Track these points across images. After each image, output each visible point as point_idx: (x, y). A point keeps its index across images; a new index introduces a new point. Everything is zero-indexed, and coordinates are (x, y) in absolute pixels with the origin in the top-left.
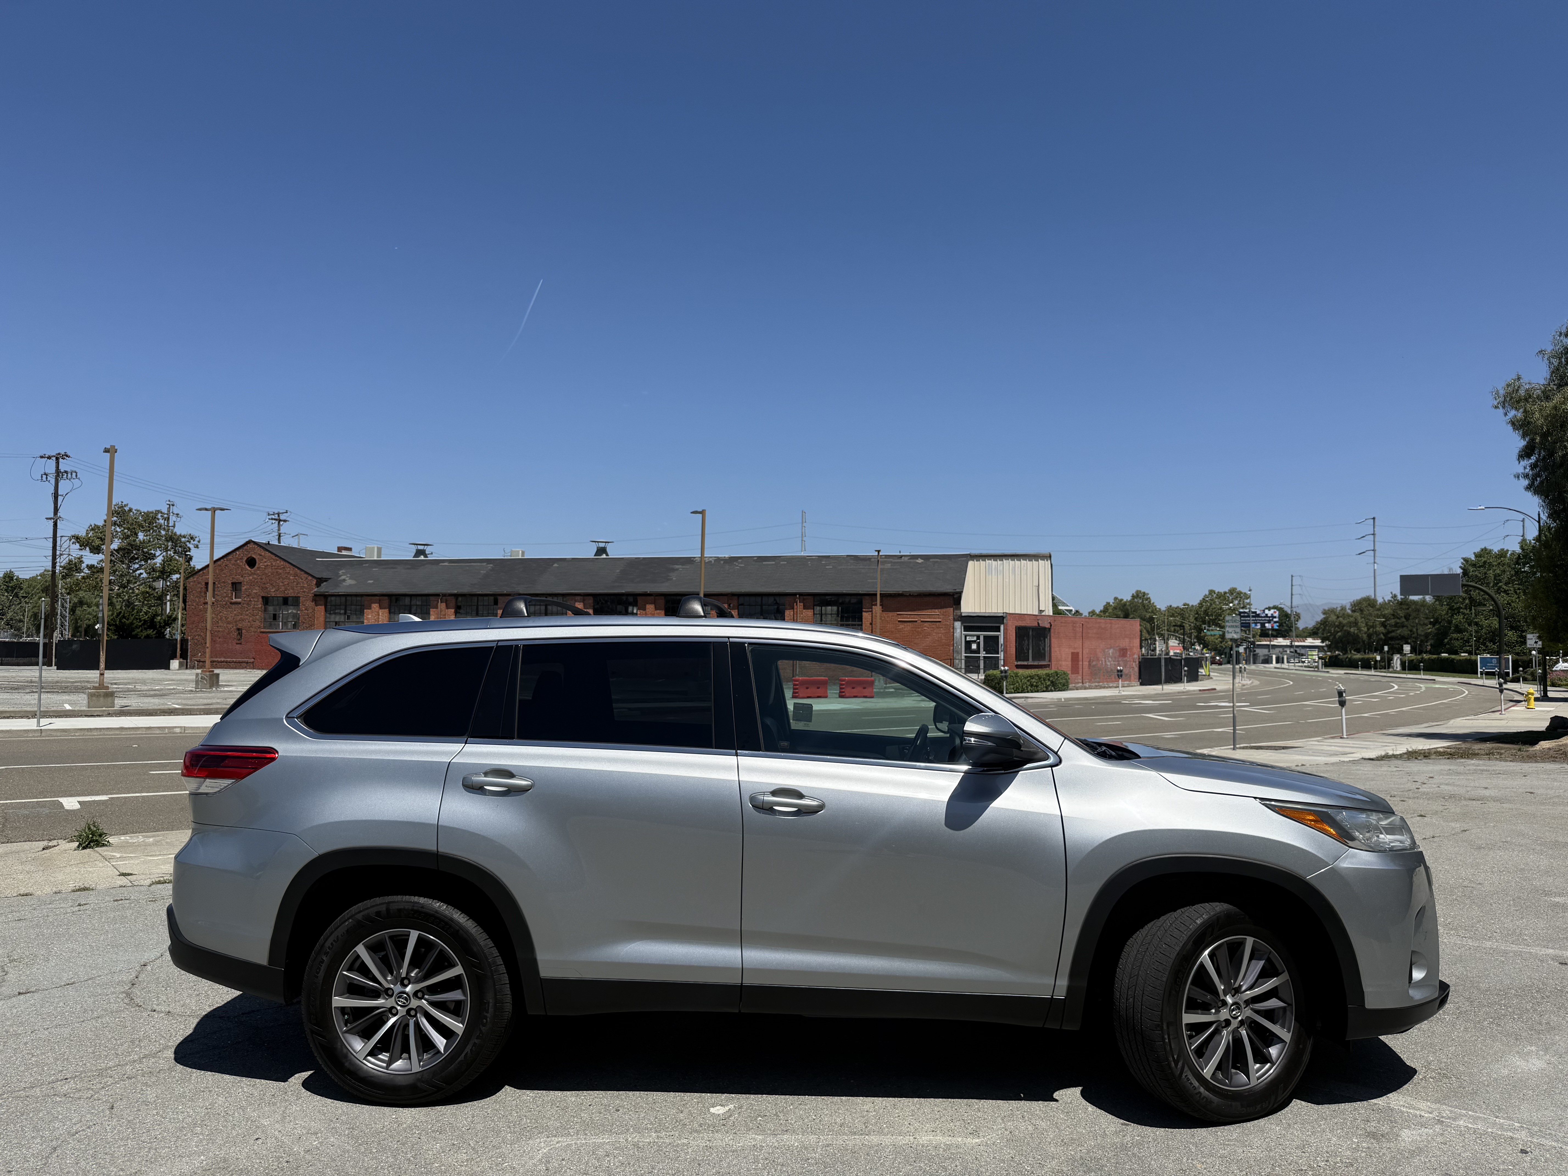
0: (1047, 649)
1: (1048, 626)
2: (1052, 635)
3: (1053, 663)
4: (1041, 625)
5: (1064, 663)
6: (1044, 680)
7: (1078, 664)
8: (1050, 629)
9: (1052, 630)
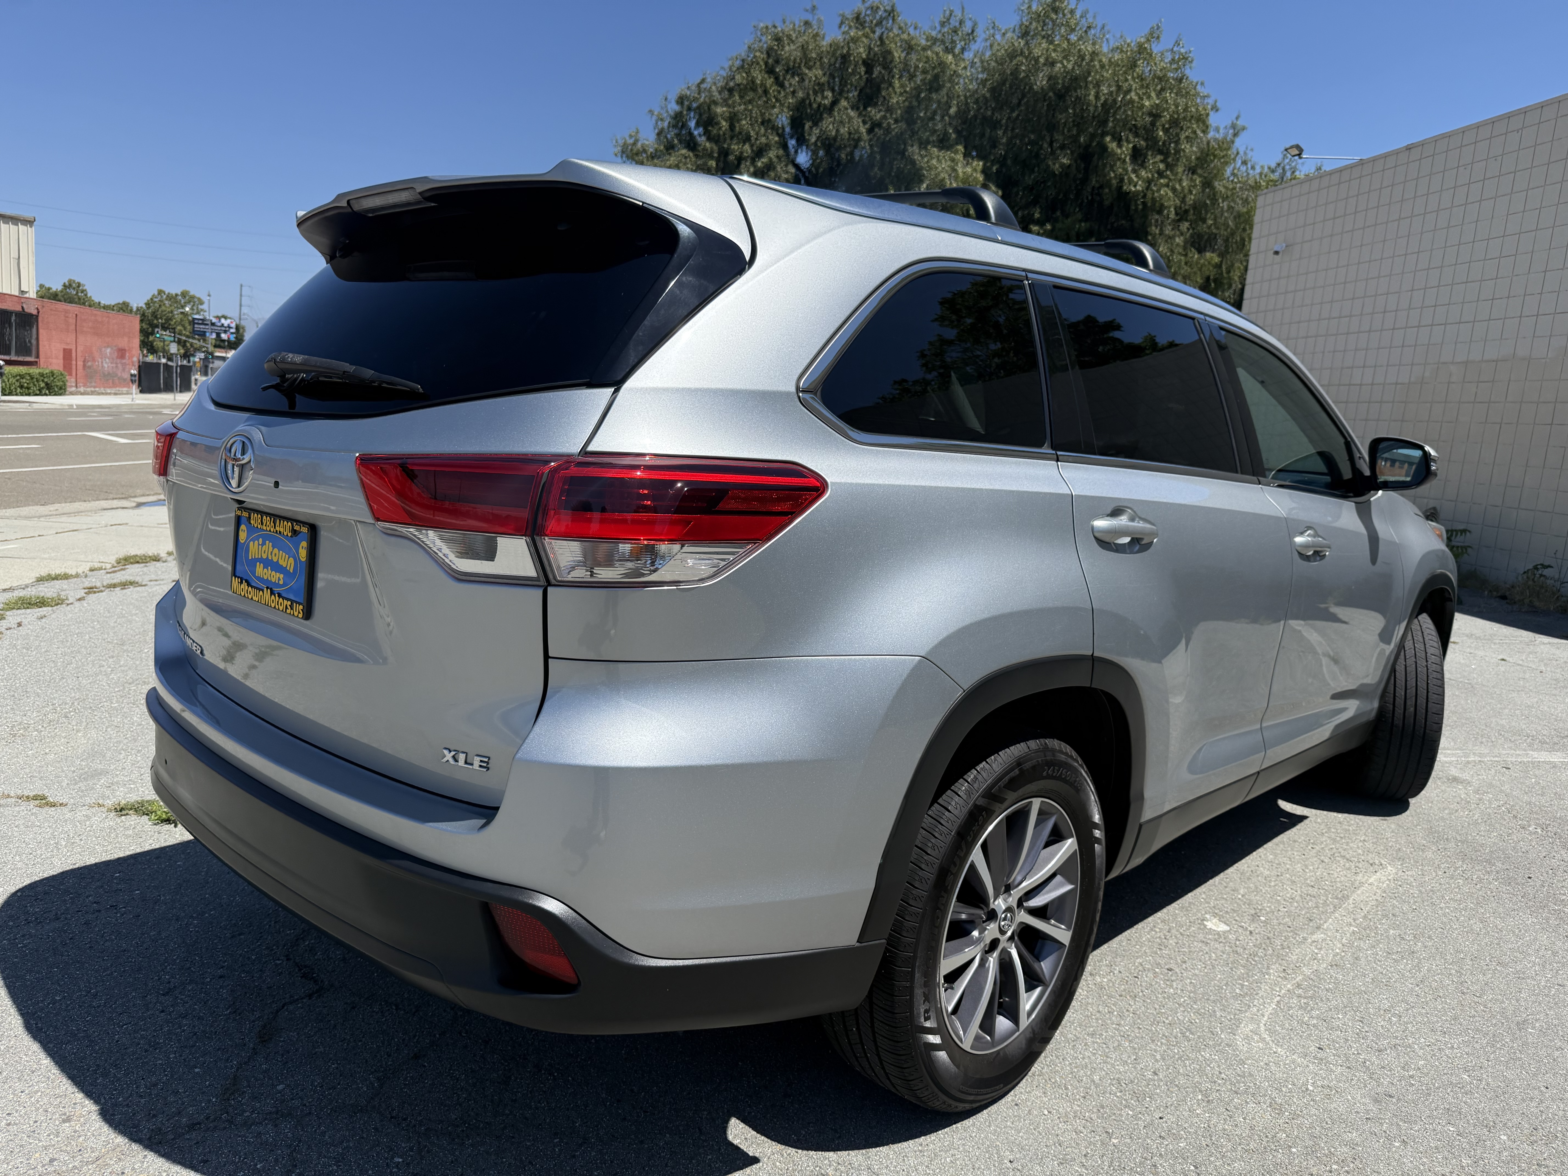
0: (34, 342)
1: (35, 312)
2: (40, 324)
3: (42, 360)
4: (26, 310)
5: (54, 361)
6: (38, 381)
7: (71, 364)
8: (37, 316)
9: (40, 319)
